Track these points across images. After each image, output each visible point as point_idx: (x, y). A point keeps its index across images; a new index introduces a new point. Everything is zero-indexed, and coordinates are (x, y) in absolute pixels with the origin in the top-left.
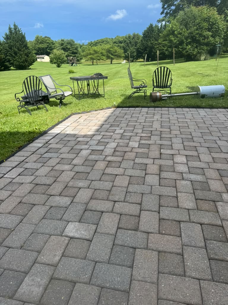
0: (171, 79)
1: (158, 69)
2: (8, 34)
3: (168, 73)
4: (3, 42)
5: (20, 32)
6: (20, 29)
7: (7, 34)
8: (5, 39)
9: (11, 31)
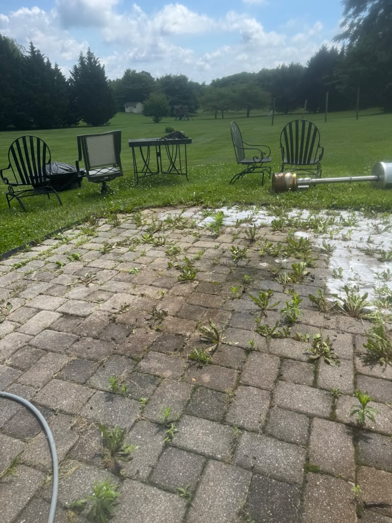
0: (319, 146)
1: (290, 124)
2: (78, 66)
3: (312, 132)
4: (71, 80)
5: (97, 64)
6: (98, 59)
7: (75, 66)
8: (73, 75)
9: (82, 63)
